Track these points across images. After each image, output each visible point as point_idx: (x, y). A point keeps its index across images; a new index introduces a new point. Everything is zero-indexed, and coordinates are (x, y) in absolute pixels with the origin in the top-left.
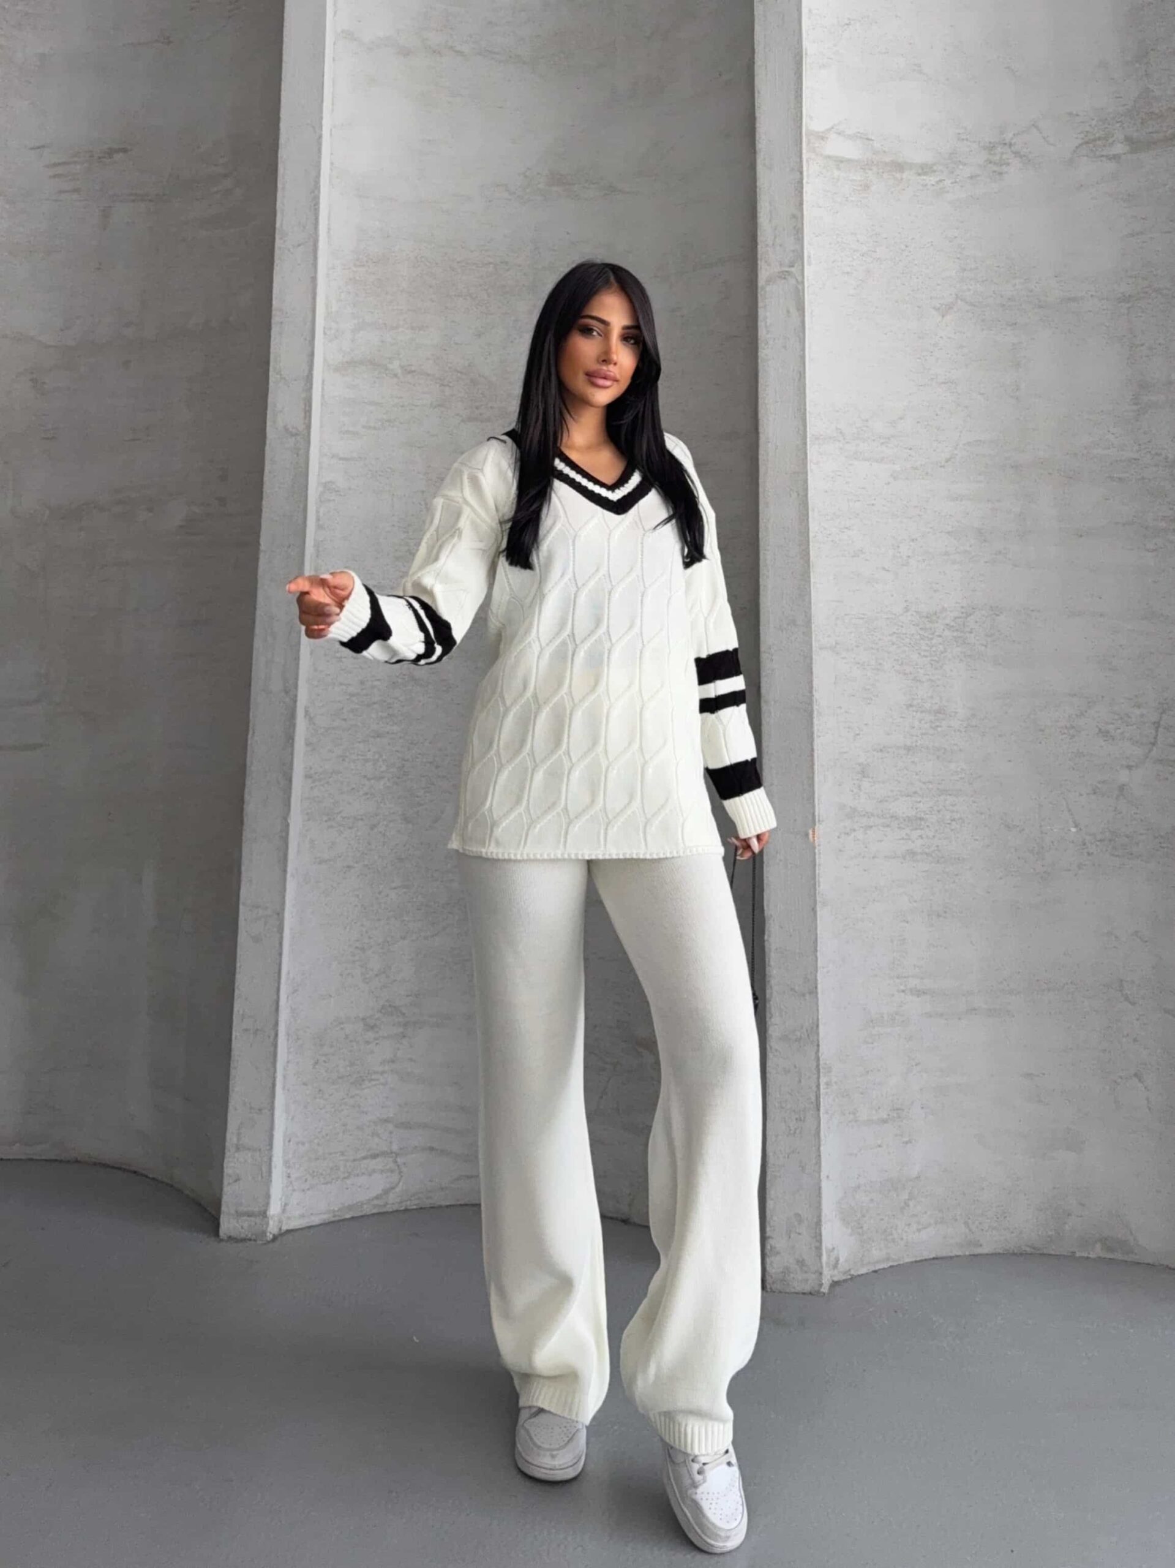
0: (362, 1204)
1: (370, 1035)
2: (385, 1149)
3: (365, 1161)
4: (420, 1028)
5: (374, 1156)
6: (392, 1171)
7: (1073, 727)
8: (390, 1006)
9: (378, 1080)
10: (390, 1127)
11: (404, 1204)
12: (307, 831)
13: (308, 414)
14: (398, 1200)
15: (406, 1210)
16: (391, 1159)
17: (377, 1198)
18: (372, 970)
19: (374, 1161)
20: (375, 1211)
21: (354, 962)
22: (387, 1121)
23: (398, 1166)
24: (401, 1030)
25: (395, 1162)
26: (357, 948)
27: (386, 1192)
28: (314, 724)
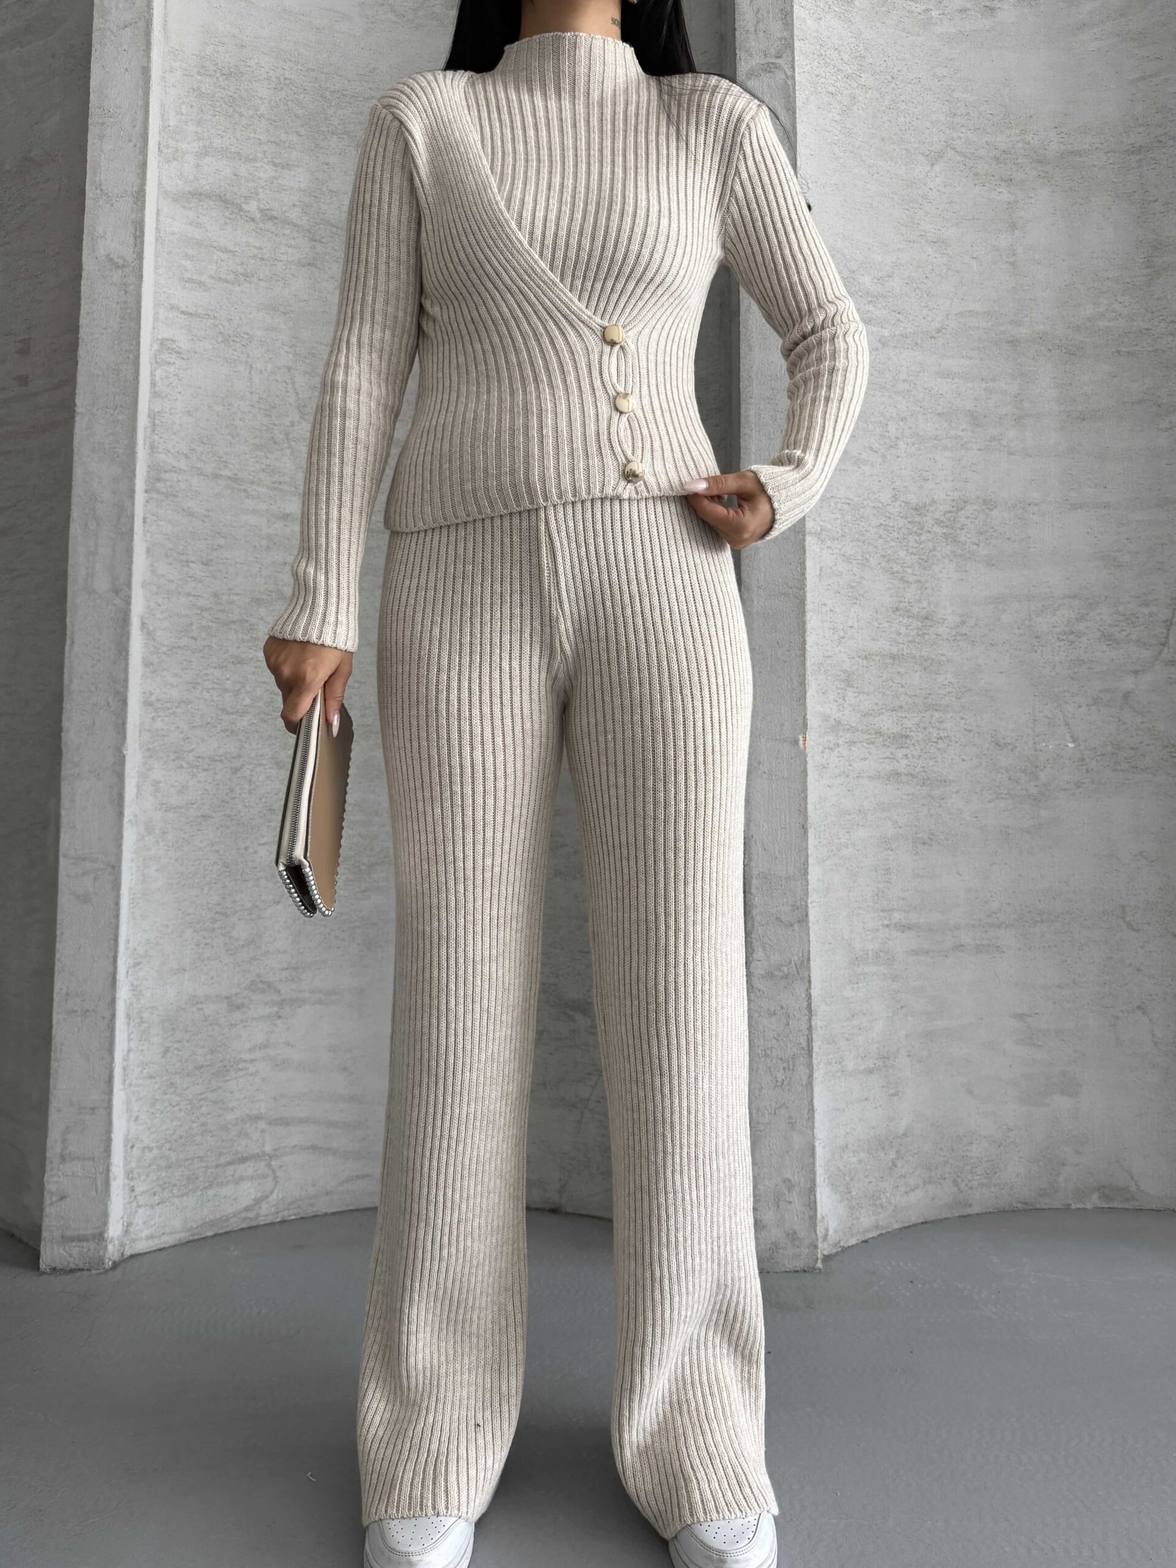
0: (228, 1218)
1: (237, 1016)
2: (256, 1151)
3: (231, 1167)
4: (300, 1007)
5: (242, 1160)
6: (265, 1177)
7: (1072, 632)
8: (261, 982)
9: (246, 1069)
10: (262, 1124)
11: (281, 1214)
12: (149, 770)
13: (138, 241)
14: (273, 1209)
15: (283, 1222)
16: (263, 1164)
17: (246, 1209)
18: (237, 940)
20: (244, 1225)
21: (214, 929)
22: (258, 1117)
23: (273, 1170)
24: (275, 1009)
25: (269, 1166)
26: (217, 913)
27: (258, 1202)
28: (154, 639)
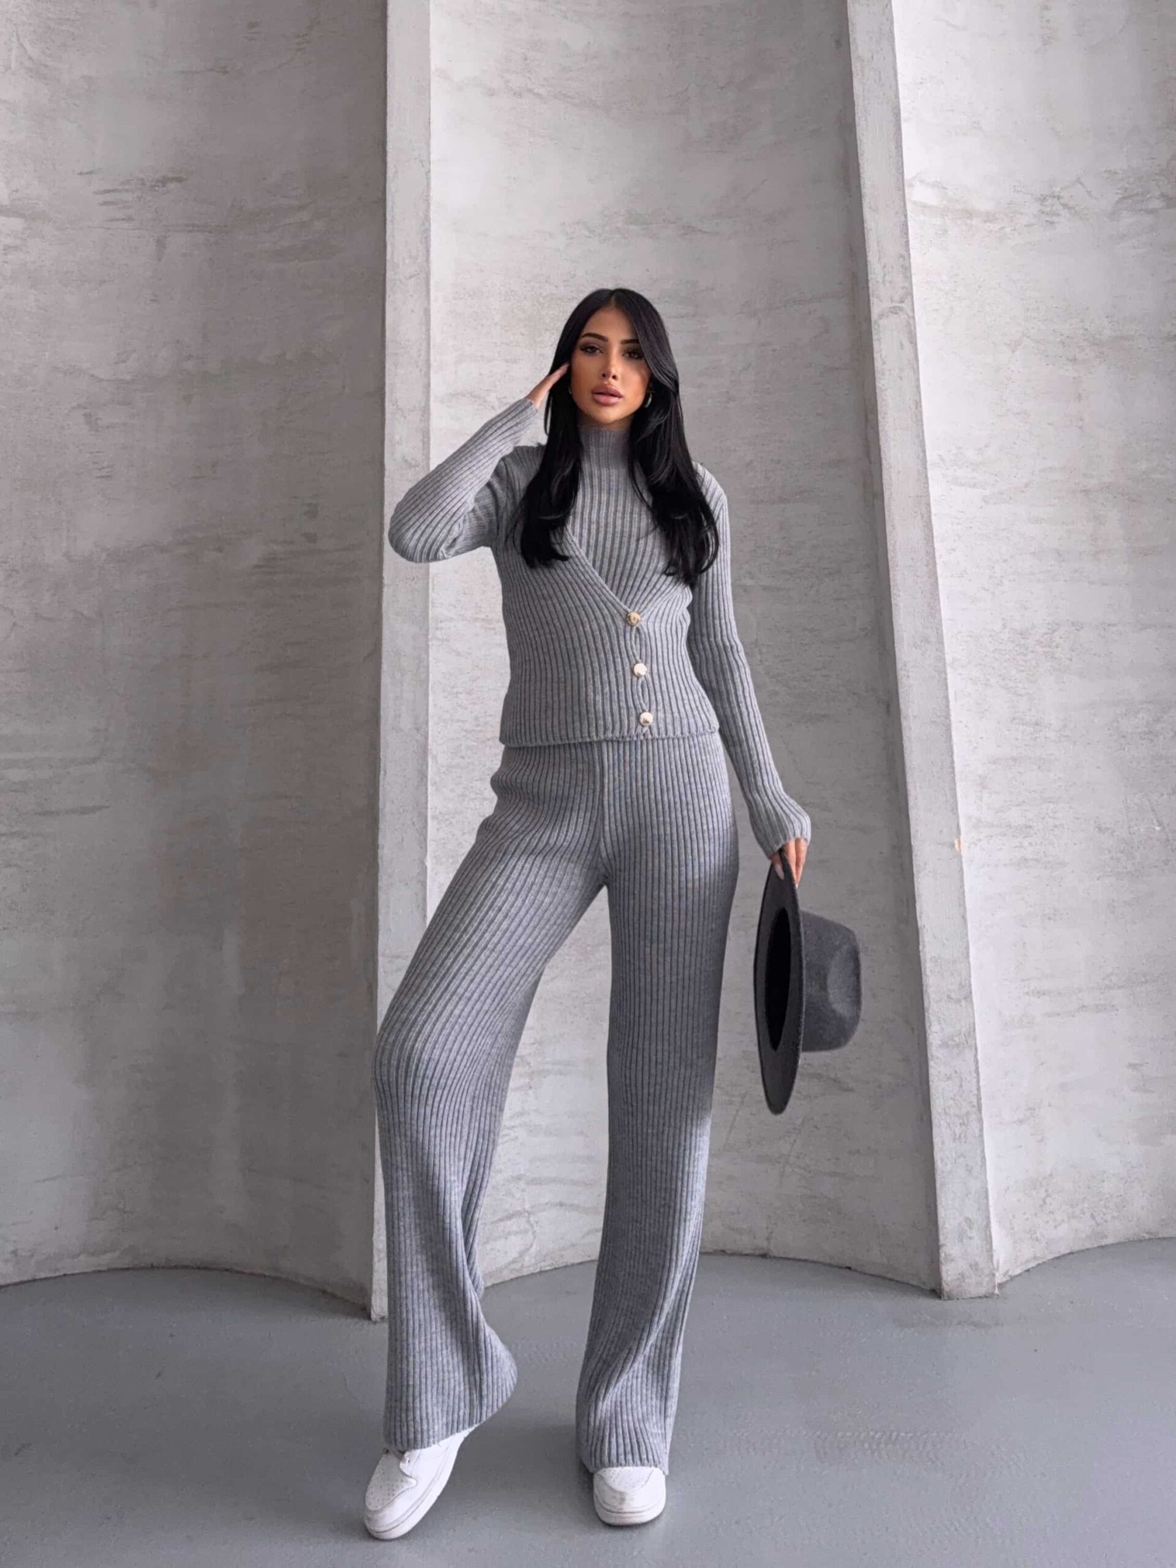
0: (500, 1270)
2: (519, 1209)
3: (502, 1224)
5: (510, 1217)
6: (526, 1232)
9: (508, 1135)
10: (522, 1184)
11: (539, 1265)
14: (533, 1261)
15: (541, 1272)
16: (524, 1220)
17: (514, 1261)
19: (509, 1223)
20: (513, 1276)
22: (519, 1178)
23: (532, 1226)
25: (528, 1221)
27: (522, 1254)
